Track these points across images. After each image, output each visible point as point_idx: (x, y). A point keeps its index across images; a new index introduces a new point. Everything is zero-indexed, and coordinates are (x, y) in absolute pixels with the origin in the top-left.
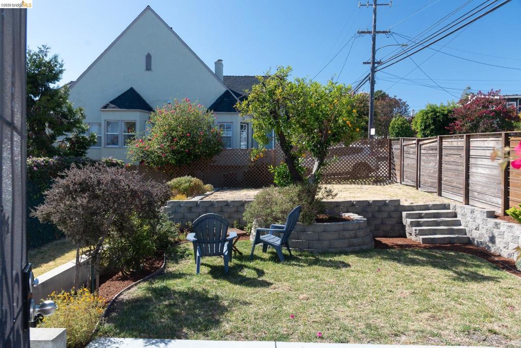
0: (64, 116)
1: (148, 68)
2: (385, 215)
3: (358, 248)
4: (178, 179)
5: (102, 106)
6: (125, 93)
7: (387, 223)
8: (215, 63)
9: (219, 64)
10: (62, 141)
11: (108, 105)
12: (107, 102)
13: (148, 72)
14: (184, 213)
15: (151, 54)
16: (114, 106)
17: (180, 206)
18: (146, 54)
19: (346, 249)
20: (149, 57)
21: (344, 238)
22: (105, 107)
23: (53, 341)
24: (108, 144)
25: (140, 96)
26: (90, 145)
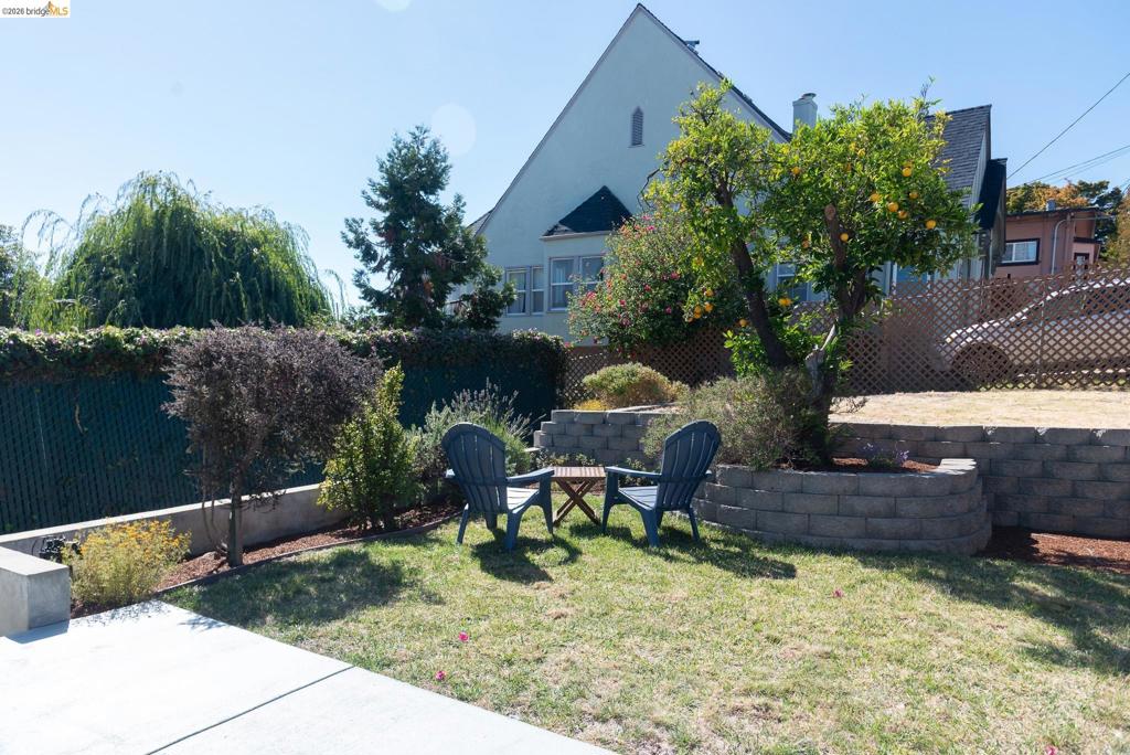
0: (458, 254)
1: (637, 140)
2: (1087, 472)
3: (890, 544)
4: (610, 369)
5: (545, 231)
6: (590, 199)
7: (1090, 495)
8: (796, 104)
9: (804, 105)
10: (460, 302)
11: (556, 227)
12: (556, 222)
13: (638, 149)
14: (579, 437)
15: (642, 108)
16: (565, 228)
17: (573, 422)
18: (632, 110)
19: (850, 542)
20: (638, 116)
21: (852, 514)
22: (551, 232)
23: (29, 577)
24: (554, 306)
25: (620, 203)
26: (502, 307)
